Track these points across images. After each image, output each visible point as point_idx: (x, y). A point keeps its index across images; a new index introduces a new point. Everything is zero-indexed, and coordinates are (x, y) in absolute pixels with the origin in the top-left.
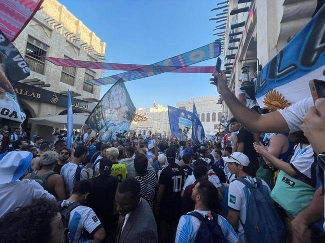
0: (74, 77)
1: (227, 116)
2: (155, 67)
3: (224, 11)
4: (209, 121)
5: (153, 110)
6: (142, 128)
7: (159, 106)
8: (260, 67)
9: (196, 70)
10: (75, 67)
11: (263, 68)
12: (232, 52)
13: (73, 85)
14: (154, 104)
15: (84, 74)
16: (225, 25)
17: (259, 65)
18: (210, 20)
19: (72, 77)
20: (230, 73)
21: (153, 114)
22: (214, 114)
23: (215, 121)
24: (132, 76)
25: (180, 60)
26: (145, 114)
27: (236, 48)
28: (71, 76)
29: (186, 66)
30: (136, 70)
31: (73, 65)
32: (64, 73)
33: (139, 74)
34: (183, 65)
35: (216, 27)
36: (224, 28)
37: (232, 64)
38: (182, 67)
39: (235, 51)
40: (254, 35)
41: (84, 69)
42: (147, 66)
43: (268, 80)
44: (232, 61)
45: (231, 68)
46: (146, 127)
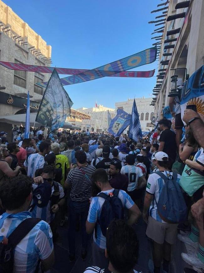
0: (25, 80)
1: (158, 117)
2: (96, 72)
3: (164, 13)
4: (143, 120)
5: (95, 110)
6: (86, 125)
7: (100, 106)
8: (188, 76)
9: (133, 75)
10: (26, 71)
11: (189, 77)
12: (167, 58)
13: (25, 87)
14: (96, 105)
15: (34, 77)
16: (163, 29)
17: (187, 75)
18: (149, 23)
19: (24, 80)
20: (163, 78)
21: (96, 113)
22: (147, 114)
23: (148, 120)
24: (76, 79)
25: (119, 65)
26: (89, 113)
27: (171, 54)
28: (22, 79)
29: (124, 71)
30: (79, 74)
31: (23, 69)
32: (16, 76)
33: (82, 78)
34: (122, 70)
35: (155, 31)
36: (162, 31)
37: (165, 70)
38: (120, 72)
39: (169, 58)
40: (186, 43)
41: (34, 72)
42: (89, 70)
43: (192, 89)
44: (166, 67)
45: (164, 74)
46: (89, 124)
